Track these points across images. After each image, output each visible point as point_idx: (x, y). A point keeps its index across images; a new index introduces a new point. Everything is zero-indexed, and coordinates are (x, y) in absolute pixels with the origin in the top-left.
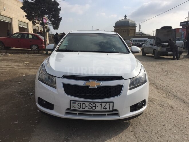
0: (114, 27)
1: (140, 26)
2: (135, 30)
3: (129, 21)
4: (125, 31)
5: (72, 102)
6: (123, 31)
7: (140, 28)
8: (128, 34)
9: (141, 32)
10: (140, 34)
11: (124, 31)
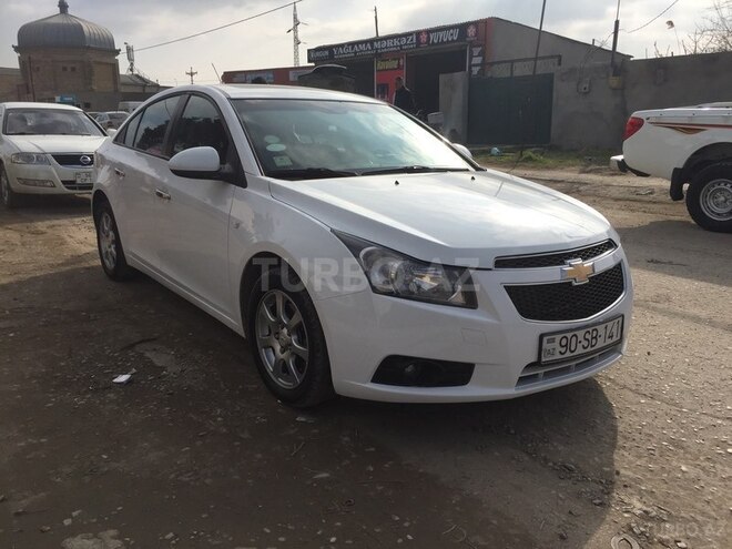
0: (17, 49)
1: (129, 50)
2: (115, 66)
3: (85, 28)
4: (73, 69)
5: (545, 339)
6: (65, 69)
7: (131, 59)
8: (90, 84)
9: (137, 76)
10: (136, 85)
11: (69, 70)
